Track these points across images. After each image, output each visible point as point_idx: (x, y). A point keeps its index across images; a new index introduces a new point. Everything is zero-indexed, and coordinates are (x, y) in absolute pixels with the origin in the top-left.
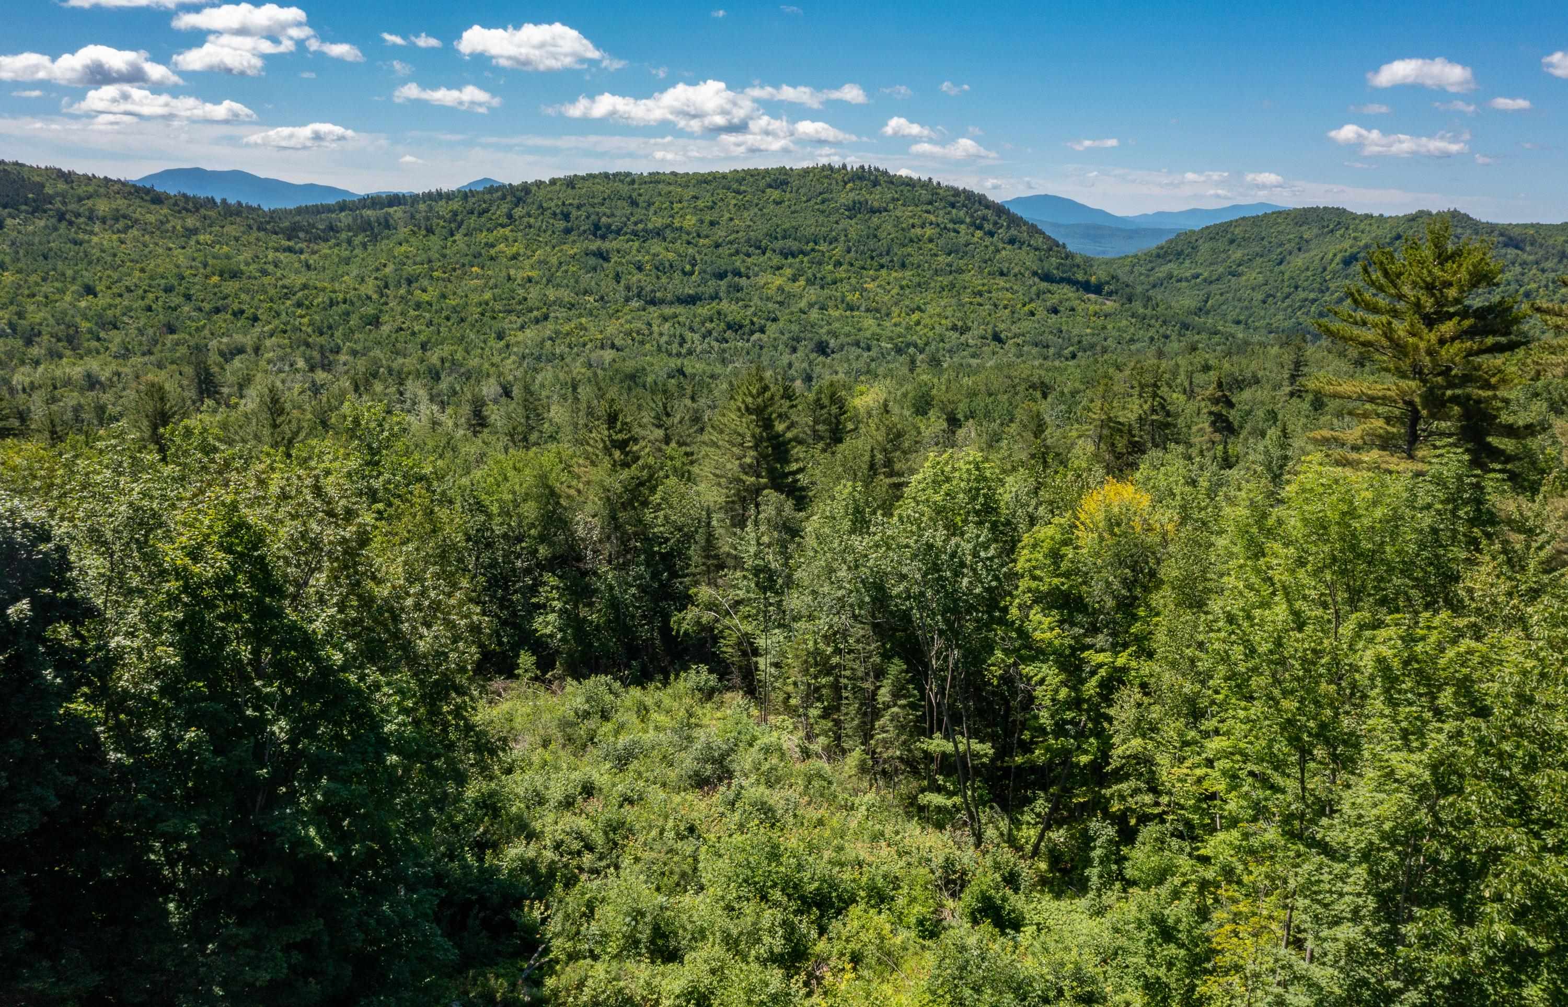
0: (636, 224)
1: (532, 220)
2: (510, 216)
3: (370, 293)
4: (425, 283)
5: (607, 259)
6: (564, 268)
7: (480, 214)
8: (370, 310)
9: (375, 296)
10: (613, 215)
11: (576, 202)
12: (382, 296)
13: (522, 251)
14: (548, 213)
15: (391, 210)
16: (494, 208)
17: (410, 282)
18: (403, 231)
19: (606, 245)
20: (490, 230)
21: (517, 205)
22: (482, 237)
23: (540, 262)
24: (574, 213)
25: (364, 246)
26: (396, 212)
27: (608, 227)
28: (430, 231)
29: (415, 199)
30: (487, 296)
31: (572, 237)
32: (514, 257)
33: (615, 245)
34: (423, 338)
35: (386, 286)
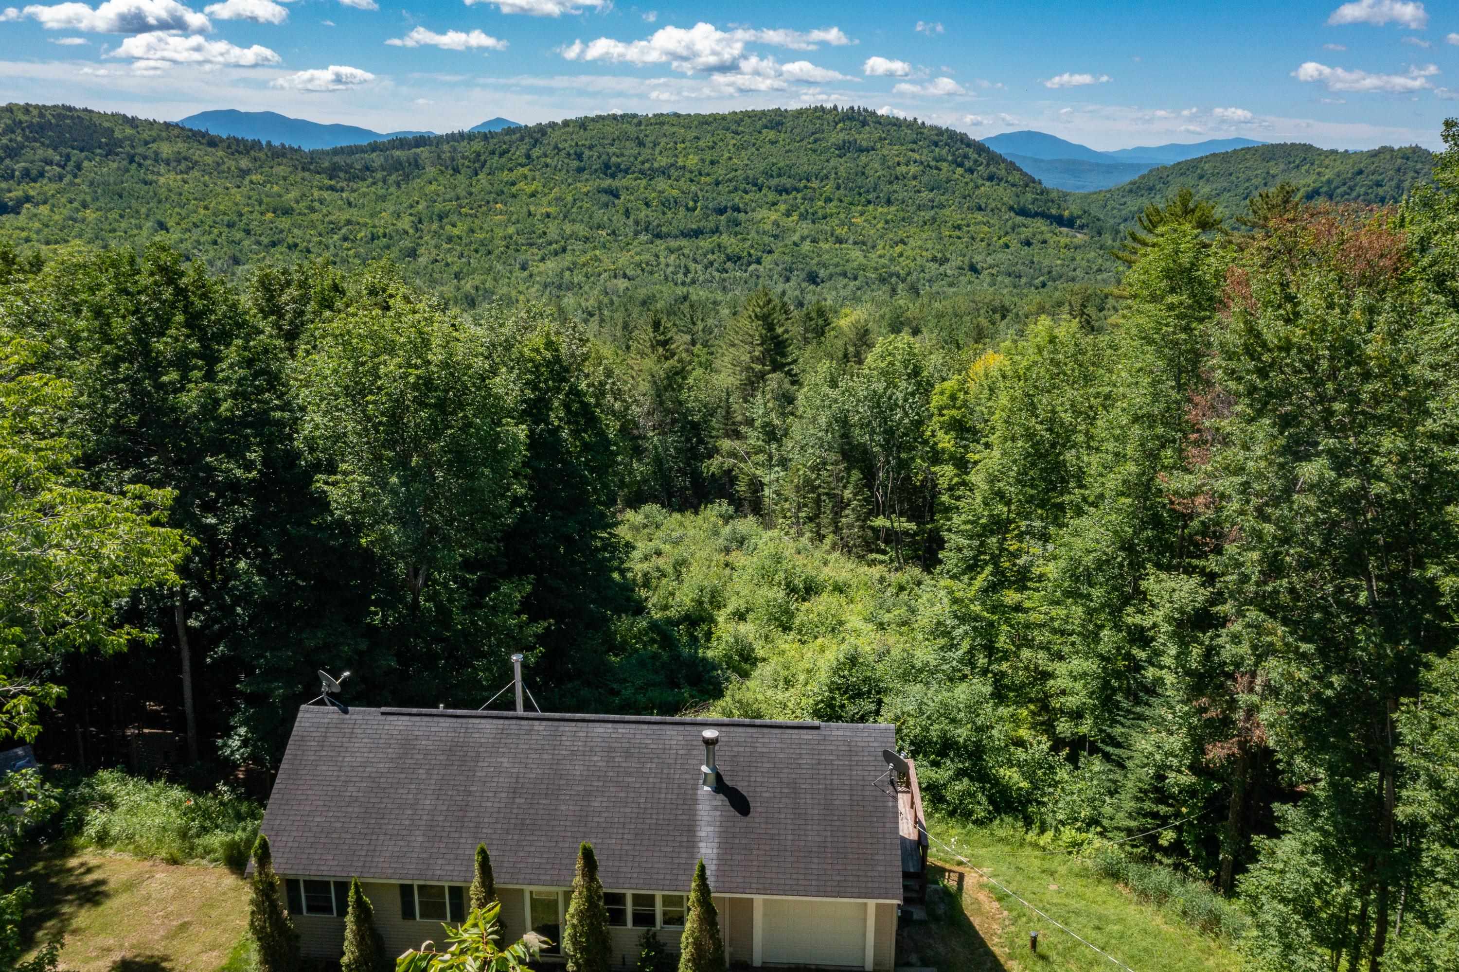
0: (643, 163)
1: (548, 160)
2: (528, 157)
3: (407, 227)
4: (454, 218)
5: (617, 197)
6: (579, 204)
7: (501, 155)
8: (407, 243)
9: (411, 231)
10: (622, 155)
11: (587, 143)
12: (417, 230)
13: (540, 189)
14: (563, 153)
15: (418, 150)
16: (513, 150)
17: (441, 218)
18: (431, 171)
19: (616, 183)
20: (511, 170)
21: (534, 146)
22: (505, 176)
23: (557, 199)
24: (587, 153)
25: (398, 185)
26: (423, 152)
27: (618, 166)
28: (456, 171)
29: (439, 140)
30: (511, 230)
31: (585, 176)
32: (533, 195)
33: (624, 182)
34: (456, 268)
35: (420, 222)
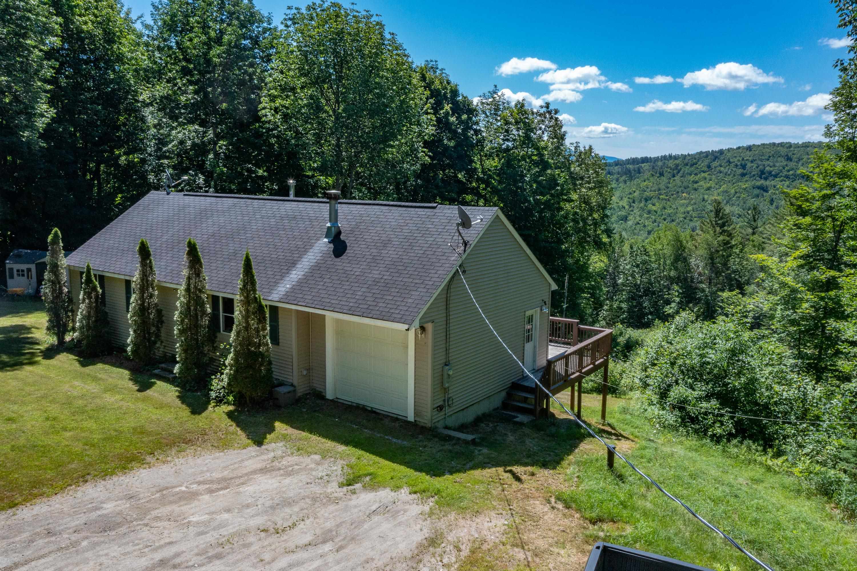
0: (789, 171)
1: (722, 169)
2: (709, 167)
3: (625, 205)
4: (655, 201)
5: (767, 191)
6: (738, 195)
7: (692, 165)
8: (623, 213)
9: (627, 207)
10: (774, 166)
11: (750, 159)
12: (630, 206)
13: (713, 186)
14: (732, 165)
15: (643, 165)
16: (699, 163)
17: (646, 200)
18: (647, 175)
19: (768, 183)
20: (696, 174)
21: (714, 160)
22: (692, 178)
23: (723, 192)
24: (749, 165)
25: (625, 182)
26: (645, 166)
27: (770, 173)
28: (662, 174)
29: (656, 159)
30: (690, 208)
31: (746, 178)
32: (709, 189)
33: (773, 183)
34: (649, 228)
35: (634, 202)
